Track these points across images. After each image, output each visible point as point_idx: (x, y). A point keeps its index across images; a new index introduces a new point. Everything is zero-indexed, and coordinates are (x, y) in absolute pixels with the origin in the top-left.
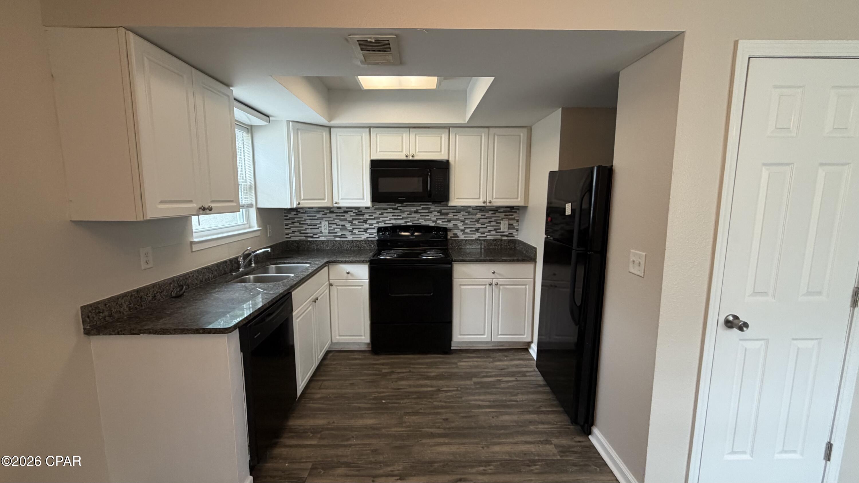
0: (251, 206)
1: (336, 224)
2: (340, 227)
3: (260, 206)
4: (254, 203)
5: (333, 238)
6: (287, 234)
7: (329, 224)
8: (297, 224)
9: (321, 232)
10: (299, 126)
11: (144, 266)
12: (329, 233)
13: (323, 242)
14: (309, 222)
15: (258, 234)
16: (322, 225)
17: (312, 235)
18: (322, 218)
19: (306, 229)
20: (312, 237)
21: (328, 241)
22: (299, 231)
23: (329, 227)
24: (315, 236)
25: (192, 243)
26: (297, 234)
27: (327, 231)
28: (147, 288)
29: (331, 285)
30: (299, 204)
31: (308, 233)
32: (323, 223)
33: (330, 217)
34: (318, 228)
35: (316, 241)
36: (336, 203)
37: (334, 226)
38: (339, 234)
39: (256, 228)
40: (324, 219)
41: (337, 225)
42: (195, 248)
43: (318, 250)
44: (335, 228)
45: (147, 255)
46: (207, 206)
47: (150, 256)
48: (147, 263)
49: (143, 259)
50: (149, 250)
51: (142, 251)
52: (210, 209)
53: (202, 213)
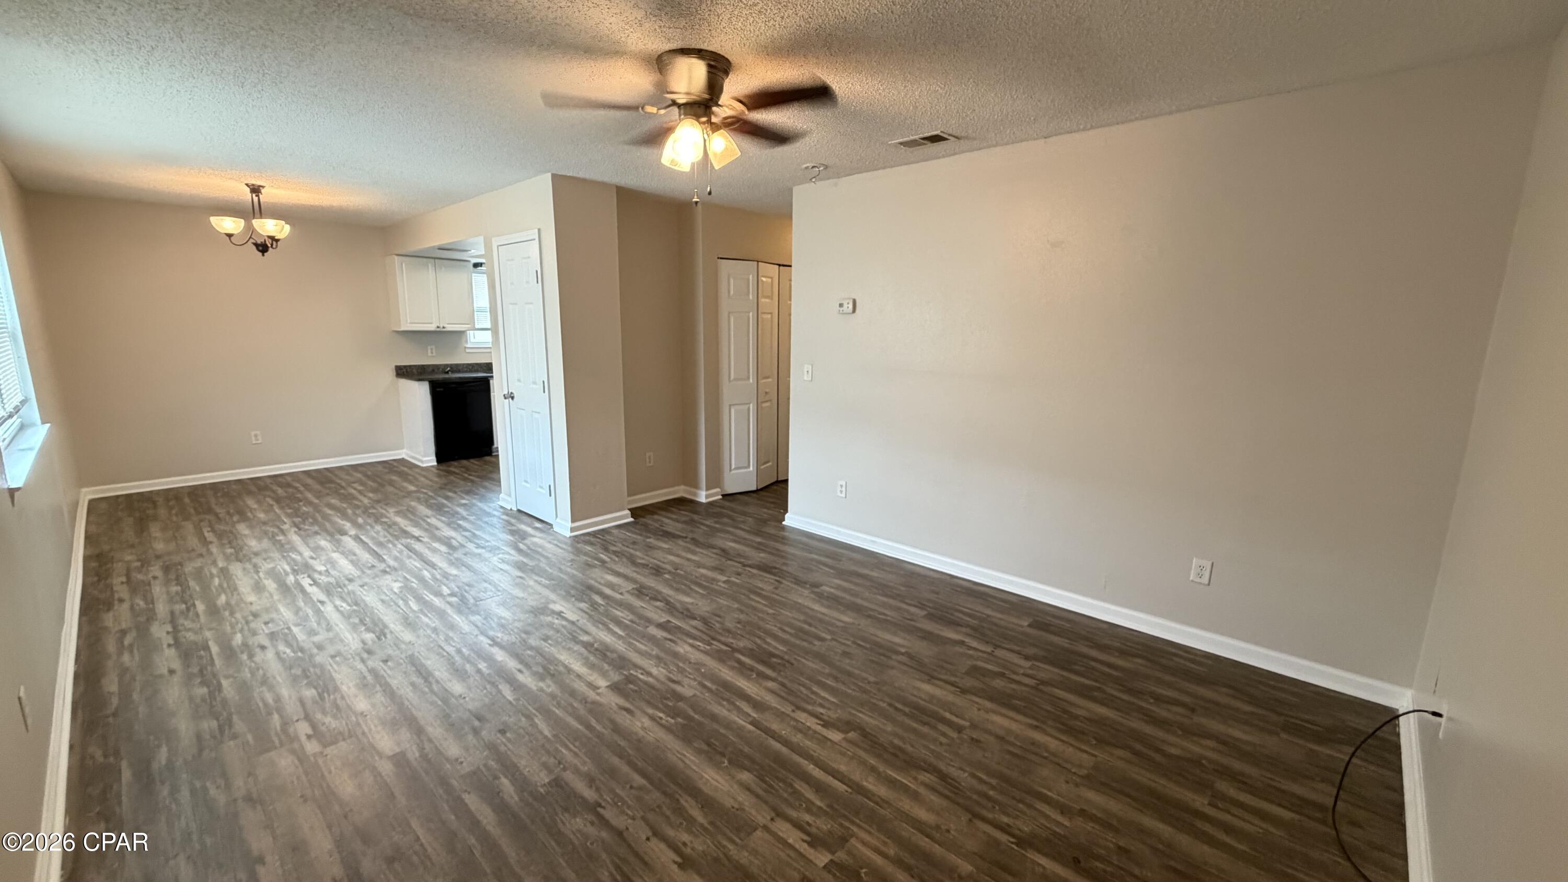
11: (430, 354)
25: (465, 348)
28: (429, 366)
42: (468, 351)
45: (432, 349)
46: (441, 326)
47: (434, 351)
48: (432, 353)
49: (429, 351)
50: (433, 347)
51: (429, 348)
52: (444, 328)
53: (438, 329)
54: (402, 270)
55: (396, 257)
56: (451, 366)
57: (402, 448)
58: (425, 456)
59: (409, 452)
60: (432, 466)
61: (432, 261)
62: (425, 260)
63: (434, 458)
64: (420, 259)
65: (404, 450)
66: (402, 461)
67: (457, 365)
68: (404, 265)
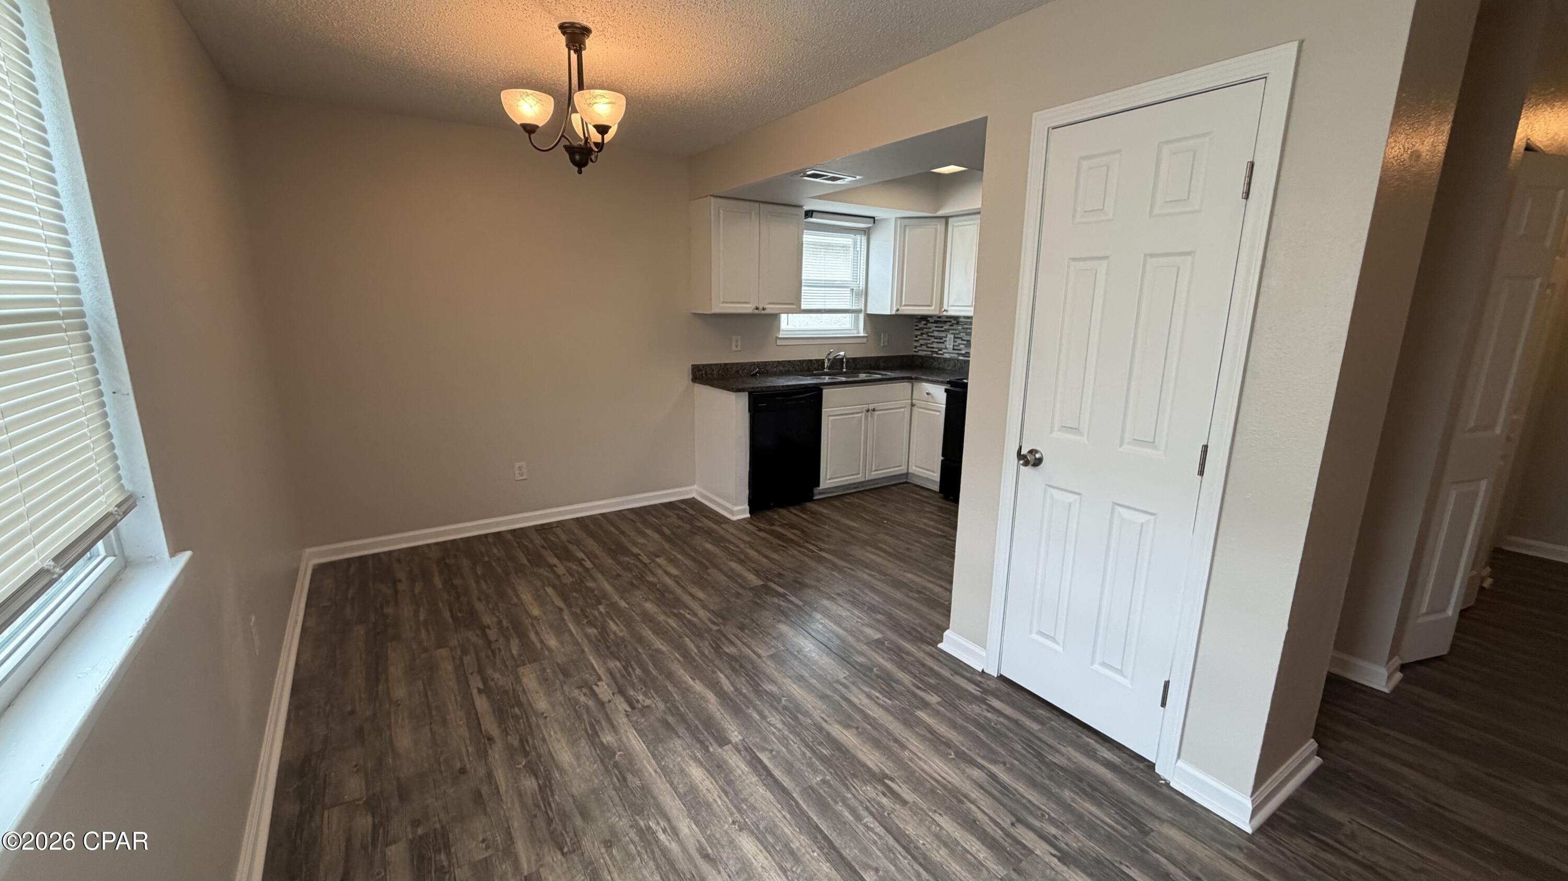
0: (859, 311)
1: (961, 338)
2: (965, 342)
3: (869, 312)
4: (863, 309)
5: (956, 356)
6: (916, 347)
7: (955, 338)
8: (925, 336)
9: (946, 348)
10: (906, 221)
11: (734, 348)
12: (954, 349)
13: (945, 360)
14: (936, 334)
15: (864, 340)
16: (948, 339)
17: (937, 350)
18: (947, 331)
19: (933, 342)
20: (937, 353)
21: (950, 359)
22: (926, 344)
23: (954, 342)
24: (940, 352)
25: (777, 338)
26: (924, 348)
27: (951, 347)
28: (733, 364)
29: (913, 405)
30: (898, 310)
31: (933, 348)
32: (949, 336)
33: (956, 330)
34: (943, 343)
35: (939, 358)
36: (945, 310)
37: (959, 341)
38: (963, 352)
39: (862, 334)
40: (951, 331)
41: (963, 340)
42: (779, 343)
43: (939, 369)
44: (959, 344)
45: (737, 341)
46: (761, 307)
47: (739, 343)
48: (737, 347)
49: (734, 344)
50: (739, 338)
51: (734, 338)
52: (764, 309)
53: (757, 312)
54: (719, 216)
55: (712, 198)
56: (758, 364)
57: (692, 484)
58: (736, 505)
59: (700, 490)
60: (744, 519)
61: (757, 205)
62: (748, 203)
63: (747, 507)
64: (741, 203)
65: (695, 487)
66: (692, 503)
67: (765, 364)
68: (721, 211)
